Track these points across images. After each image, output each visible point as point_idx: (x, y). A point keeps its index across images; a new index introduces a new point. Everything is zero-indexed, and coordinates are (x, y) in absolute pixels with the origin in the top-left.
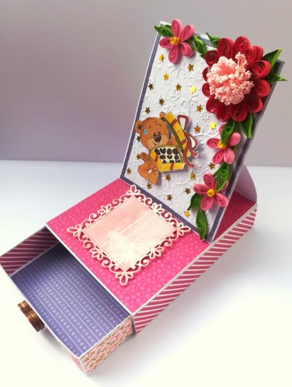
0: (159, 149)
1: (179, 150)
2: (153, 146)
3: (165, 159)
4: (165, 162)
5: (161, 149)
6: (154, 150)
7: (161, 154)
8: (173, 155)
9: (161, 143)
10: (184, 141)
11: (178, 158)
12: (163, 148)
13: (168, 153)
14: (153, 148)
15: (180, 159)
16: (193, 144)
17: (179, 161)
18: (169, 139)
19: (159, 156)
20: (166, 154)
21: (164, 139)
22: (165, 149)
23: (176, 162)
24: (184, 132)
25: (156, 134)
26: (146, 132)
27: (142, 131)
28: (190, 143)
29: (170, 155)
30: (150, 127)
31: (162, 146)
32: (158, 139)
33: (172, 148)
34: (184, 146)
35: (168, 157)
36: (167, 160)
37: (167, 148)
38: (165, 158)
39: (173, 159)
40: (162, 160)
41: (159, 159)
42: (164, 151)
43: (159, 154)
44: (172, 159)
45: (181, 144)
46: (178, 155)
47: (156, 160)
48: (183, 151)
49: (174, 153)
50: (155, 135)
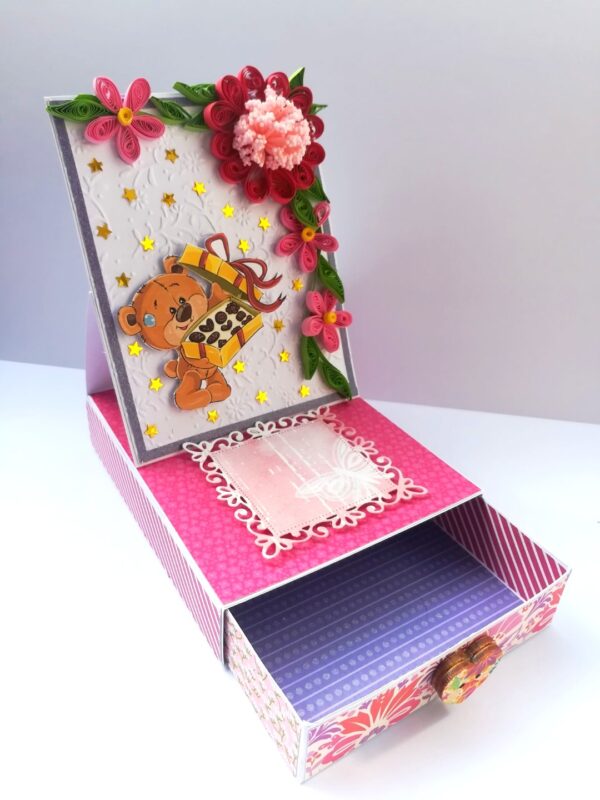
0: (197, 330)
1: (238, 299)
2: (181, 333)
3: (221, 338)
4: (222, 343)
5: (201, 328)
6: (188, 339)
7: (207, 335)
8: (232, 317)
9: (195, 315)
10: (239, 278)
11: (244, 315)
12: (204, 323)
13: (219, 322)
14: (184, 340)
15: (248, 314)
16: (257, 270)
17: (250, 319)
18: (208, 297)
19: (205, 342)
20: (217, 327)
21: (198, 304)
22: (210, 322)
23: (244, 323)
24: (230, 264)
25: (177, 308)
26: (150, 319)
27: (139, 324)
28: (250, 273)
29: (226, 323)
30: (155, 304)
31: (201, 319)
32: (186, 314)
33: (223, 308)
34: (243, 287)
35: (223, 329)
36: (225, 335)
37: (212, 316)
38: (218, 334)
39: (236, 323)
40: (216, 344)
41: (207, 347)
42: (209, 326)
43: (204, 338)
44: (234, 326)
45: (233, 288)
46: (241, 309)
47: (203, 354)
48: (245, 297)
49: (230, 313)
50: (173, 311)
